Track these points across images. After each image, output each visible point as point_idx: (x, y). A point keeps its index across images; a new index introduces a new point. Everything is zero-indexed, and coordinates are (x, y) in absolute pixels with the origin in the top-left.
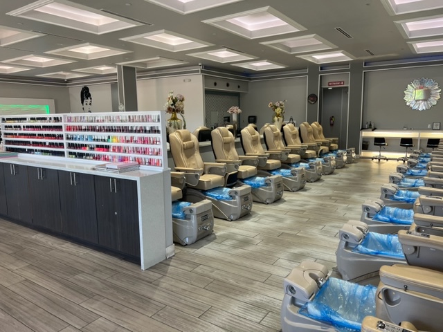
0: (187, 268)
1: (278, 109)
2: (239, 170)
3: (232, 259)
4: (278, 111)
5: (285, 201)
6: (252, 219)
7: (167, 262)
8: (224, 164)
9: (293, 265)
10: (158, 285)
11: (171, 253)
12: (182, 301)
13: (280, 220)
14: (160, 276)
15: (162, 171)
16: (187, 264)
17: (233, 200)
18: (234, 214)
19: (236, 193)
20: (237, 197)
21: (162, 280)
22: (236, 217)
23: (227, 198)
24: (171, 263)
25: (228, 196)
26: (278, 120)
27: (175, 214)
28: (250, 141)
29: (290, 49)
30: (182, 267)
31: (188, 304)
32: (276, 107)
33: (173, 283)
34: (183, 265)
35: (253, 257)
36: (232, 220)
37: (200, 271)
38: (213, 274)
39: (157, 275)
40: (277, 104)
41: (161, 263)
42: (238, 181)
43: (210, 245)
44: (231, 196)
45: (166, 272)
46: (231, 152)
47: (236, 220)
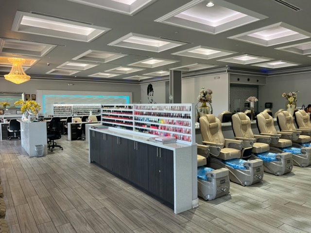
0: (207, 218)
1: (291, 98)
2: (253, 146)
3: (243, 218)
4: (291, 99)
5: (294, 175)
6: (263, 187)
7: (193, 211)
8: (240, 141)
10: (184, 227)
11: (196, 205)
13: (288, 191)
14: (187, 221)
15: (191, 145)
16: (208, 215)
17: (247, 170)
18: (247, 181)
19: (249, 164)
20: (250, 168)
21: (188, 224)
22: (249, 184)
23: (242, 168)
24: (195, 212)
25: (243, 167)
26: (291, 107)
27: (200, 177)
28: (264, 124)
29: (302, 51)
30: (203, 217)
32: (289, 97)
33: (195, 228)
34: (203, 215)
35: (261, 219)
36: (245, 186)
37: (216, 222)
38: (226, 227)
39: (184, 219)
40: (290, 94)
41: (188, 210)
42: (253, 155)
43: (226, 203)
44: (245, 167)
45: (191, 218)
46: (247, 132)
47: (249, 186)
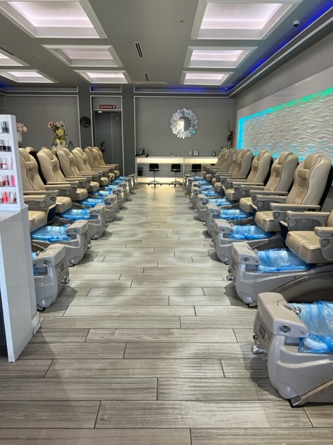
0: (76, 339)
1: (60, 130)
2: (57, 203)
3: (121, 311)
4: (60, 132)
5: (111, 234)
6: (96, 260)
7: (39, 339)
9: (187, 300)
10: (58, 377)
11: (38, 325)
12: (113, 386)
13: (128, 255)
14: (49, 362)
15: (19, 209)
16: (71, 334)
17: (72, 241)
20: (78, 236)
21: (57, 367)
22: (78, 260)
23: (65, 239)
24: (47, 339)
26: (61, 143)
29: (70, 61)
30: (67, 340)
31: (126, 386)
32: (57, 128)
33: (76, 366)
34: (65, 336)
36: (74, 265)
37: (96, 338)
38: (117, 336)
39: (40, 362)
40: (58, 124)
41: (30, 343)
43: (75, 301)
45: (52, 354)
